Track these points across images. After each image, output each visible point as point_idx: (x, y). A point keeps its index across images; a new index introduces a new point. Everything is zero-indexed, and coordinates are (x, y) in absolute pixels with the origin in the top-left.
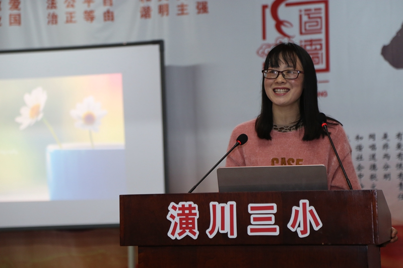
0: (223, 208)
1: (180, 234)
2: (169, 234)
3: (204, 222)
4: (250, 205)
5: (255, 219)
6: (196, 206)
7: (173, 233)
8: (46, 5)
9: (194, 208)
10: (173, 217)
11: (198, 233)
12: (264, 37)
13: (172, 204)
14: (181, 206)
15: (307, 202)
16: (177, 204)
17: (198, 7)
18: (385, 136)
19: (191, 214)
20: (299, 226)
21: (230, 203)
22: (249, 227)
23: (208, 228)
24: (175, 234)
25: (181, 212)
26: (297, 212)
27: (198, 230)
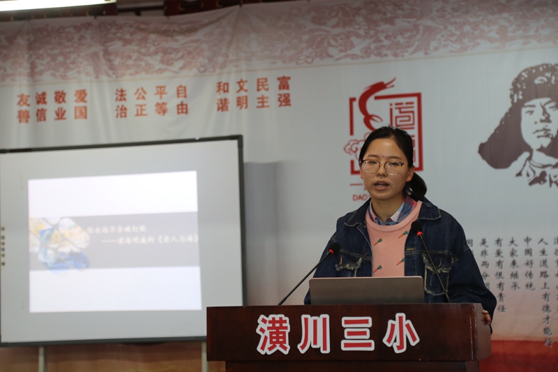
0: (315, 322)
1: (270, 349)
2: (259, 349)
3: (295, 336)
4: (344, 319)
5: (349, 334)
6: (287, 319)
7: (263, 348)
8: (115, 97)
9: (285, 322)
10: (262, 330)
11: (289, 348)
12: (352, 133)
13: (262, 317)
14: (271, 319)
15: (403, 315)
16: (267, 316)
17: (279, 100)
18: (484, 242)
19: (281, 327)
20: (395, 341)
21: (323, 316)
22: (343, 342)
23: (300, 342)
24: (264, 349)
25: (271, 325)
26: (393, 326)
27: (289, 344)
